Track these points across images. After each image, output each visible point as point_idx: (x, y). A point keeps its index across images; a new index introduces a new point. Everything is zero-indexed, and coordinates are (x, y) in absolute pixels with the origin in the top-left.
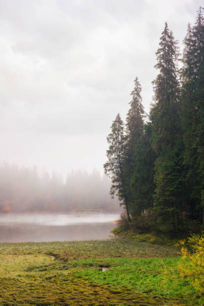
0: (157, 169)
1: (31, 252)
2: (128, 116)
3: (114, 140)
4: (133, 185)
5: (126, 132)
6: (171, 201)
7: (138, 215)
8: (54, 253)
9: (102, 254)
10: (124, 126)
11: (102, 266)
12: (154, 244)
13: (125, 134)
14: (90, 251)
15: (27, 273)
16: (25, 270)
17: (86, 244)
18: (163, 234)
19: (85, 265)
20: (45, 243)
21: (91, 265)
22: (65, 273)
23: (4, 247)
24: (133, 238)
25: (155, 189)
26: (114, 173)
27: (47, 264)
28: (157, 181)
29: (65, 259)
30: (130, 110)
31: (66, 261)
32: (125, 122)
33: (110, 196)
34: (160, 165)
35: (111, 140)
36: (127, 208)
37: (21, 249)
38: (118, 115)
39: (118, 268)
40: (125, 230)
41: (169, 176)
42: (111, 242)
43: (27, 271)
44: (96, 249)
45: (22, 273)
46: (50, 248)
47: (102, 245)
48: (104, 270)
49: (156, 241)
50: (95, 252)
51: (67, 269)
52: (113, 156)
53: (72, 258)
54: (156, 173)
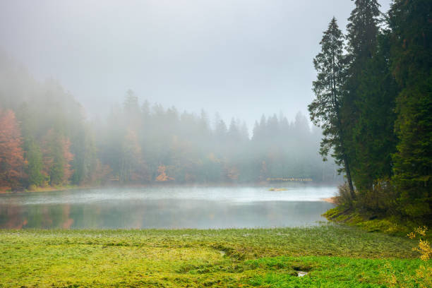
0: (400, 110)
1: (191, 244)
2: (350, 22)
3: (326, 64)
4: (357, 139)
5: (349, 50)
6: (424, 164)
7: (367, 187)
8: (226, 246)
9: (302, 250)
10: (342, 39)
11: (298, 269)
12: (394, 235)
13: (345, 53)
14: (283, 245)
15: (179, 276)
16: (177, 272)
17: (279, 234)
18: (412, 220)
19: (270, 266)
20: (214, 231)
21: (280, 266)
22: (237, 277)
23: (152, 236)
24: (359, 226)
25: (396, 144)
26: (326, 119)
27: (211, 262)
28: (399, 130)
29: (241, 256)
30: (354, 12)
31: (242, 258)
32: (345, 32)
33: (321, 157)
34: (405, 103)
35: (321, 65)
36: (349, 177)
37: (176, 240)
38: (334, 21)
39: (323, 272)
40: (346, 212)
41: (421, 122)
42: (319, 231)
43: (180, 272)
44: (293, 242)
45: (171, 276)
46: (220, 240)
47: (304, 235)
48: (301, 274)
49: (398, 232)
50: (292, 246)
51: (241, 272)
52: (324, 91)
53: (252, 254)
54: (399, 117)
